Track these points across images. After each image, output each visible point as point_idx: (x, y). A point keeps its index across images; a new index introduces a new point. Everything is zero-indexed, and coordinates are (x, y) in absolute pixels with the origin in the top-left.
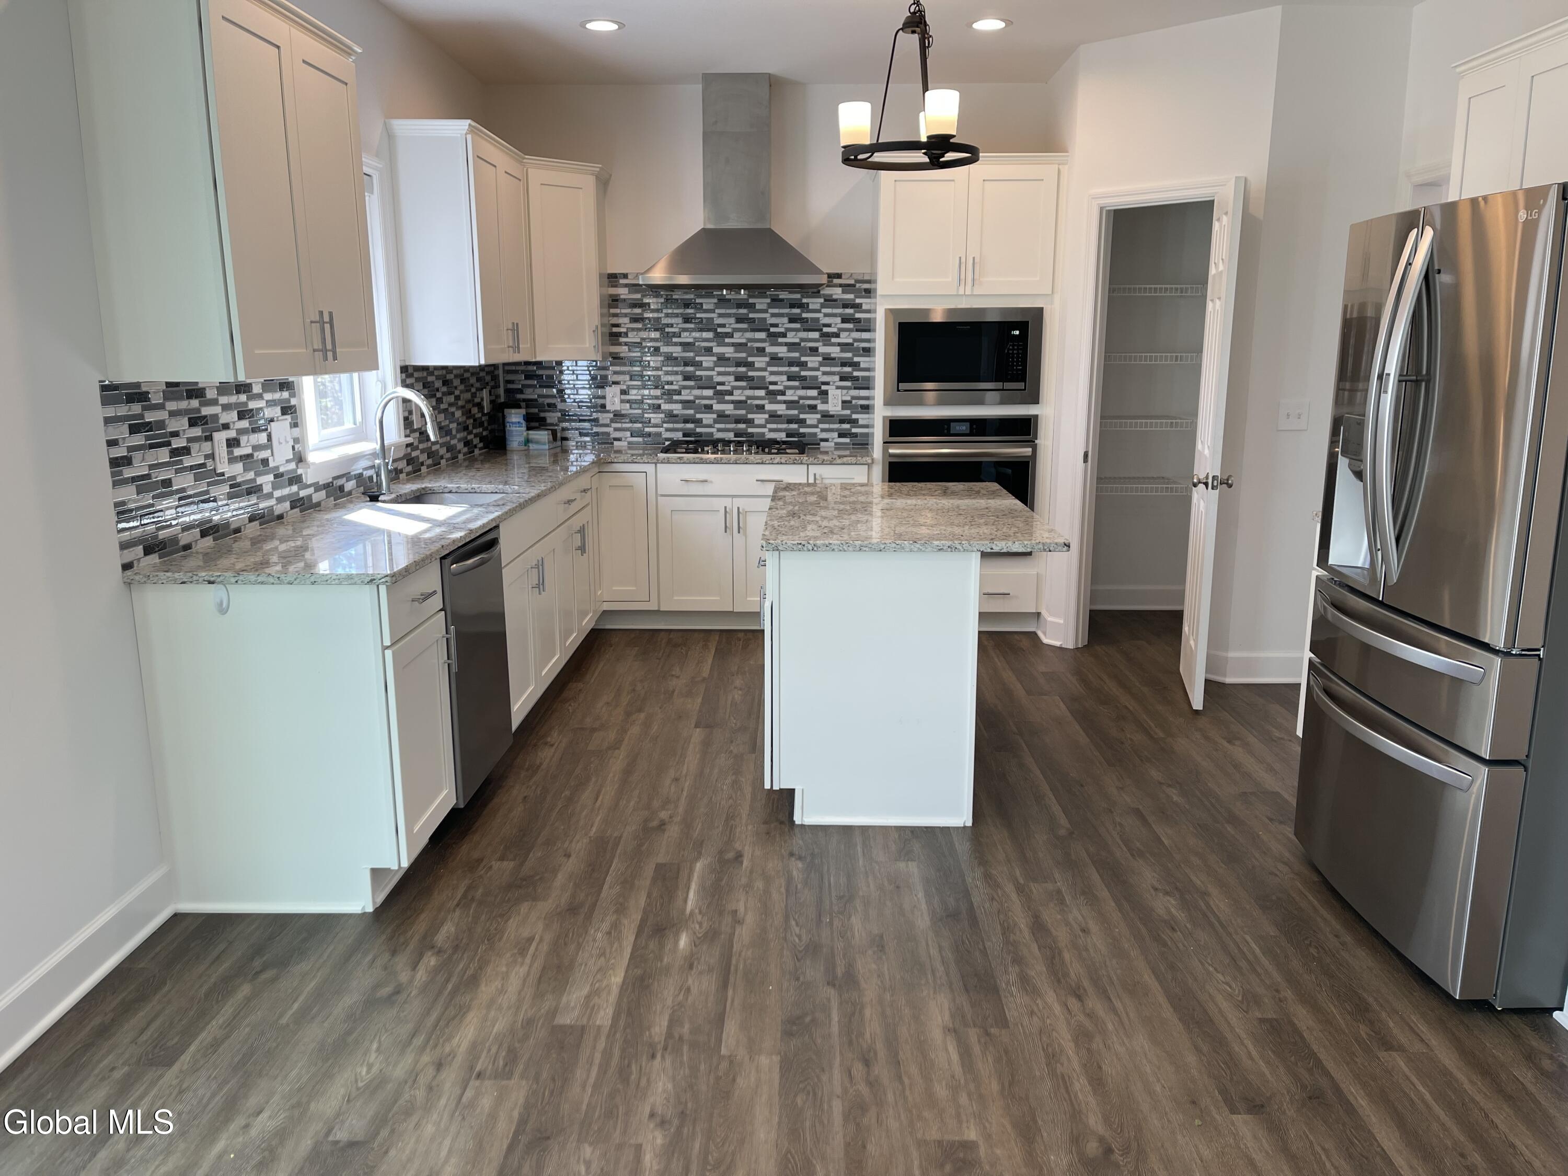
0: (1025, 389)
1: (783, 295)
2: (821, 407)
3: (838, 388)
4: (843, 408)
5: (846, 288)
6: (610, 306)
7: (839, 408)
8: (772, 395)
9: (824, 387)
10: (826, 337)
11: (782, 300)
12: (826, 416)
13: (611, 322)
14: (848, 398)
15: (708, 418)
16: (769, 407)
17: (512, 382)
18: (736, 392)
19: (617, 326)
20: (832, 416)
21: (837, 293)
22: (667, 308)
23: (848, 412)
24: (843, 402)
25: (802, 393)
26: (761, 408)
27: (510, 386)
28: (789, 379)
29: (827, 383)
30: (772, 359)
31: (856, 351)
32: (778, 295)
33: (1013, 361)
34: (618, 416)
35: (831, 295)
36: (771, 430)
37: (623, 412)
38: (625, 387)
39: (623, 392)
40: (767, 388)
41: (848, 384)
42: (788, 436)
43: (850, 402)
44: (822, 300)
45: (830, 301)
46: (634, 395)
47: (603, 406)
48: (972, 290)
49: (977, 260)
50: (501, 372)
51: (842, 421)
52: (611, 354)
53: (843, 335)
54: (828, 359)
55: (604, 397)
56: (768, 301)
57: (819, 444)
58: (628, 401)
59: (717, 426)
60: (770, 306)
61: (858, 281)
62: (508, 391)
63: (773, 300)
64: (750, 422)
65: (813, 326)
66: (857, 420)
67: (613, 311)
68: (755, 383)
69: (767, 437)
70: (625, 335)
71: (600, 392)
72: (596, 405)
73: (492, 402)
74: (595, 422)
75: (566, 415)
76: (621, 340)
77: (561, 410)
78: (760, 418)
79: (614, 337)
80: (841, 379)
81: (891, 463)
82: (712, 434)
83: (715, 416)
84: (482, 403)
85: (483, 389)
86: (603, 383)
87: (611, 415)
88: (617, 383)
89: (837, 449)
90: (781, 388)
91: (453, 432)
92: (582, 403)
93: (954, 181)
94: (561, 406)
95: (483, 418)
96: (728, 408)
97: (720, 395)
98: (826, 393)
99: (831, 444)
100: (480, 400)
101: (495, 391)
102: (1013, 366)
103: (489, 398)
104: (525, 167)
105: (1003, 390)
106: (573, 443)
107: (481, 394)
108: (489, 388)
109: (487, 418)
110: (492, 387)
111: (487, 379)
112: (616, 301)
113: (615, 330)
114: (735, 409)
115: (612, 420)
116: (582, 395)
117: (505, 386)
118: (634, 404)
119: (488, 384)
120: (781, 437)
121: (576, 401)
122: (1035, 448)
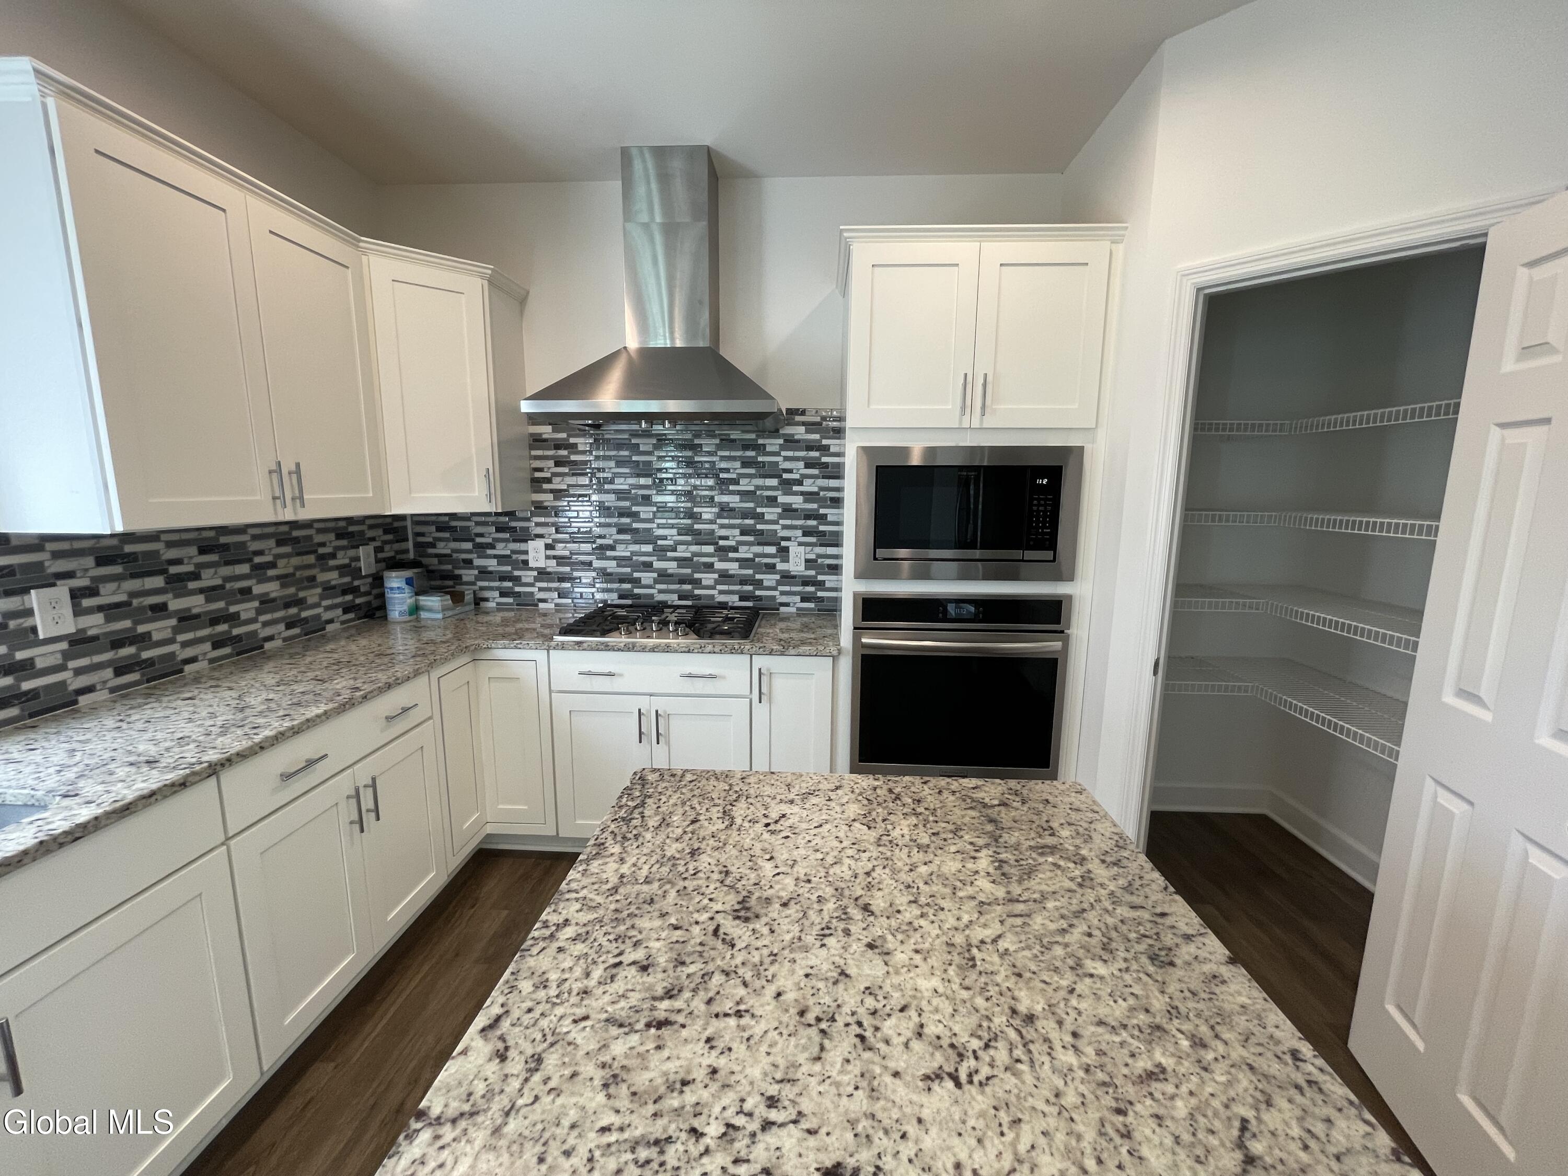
0: (1054, 560)
2: (780, 566)
3: (800, 544)
4: (807, 568)
5: (811, 427)
6: (531, 448)
7: (802, 568)
8: (723, 552)
9: (783, 544)
10: (787, 485)
11: (734, 441)
12: (787, 577)
13: (532, 466)
14: (813, 557)
15: (647, 577)
16: (719, 565)
17: (422, 535)
18: (680, 548)
19: (540, 470)
20: (794, 577)
21: (799, 432)
22: (598, 449)
23: (813, 573)
24: (807, 561)
25: (758, 549)
26: (709, 567)
27: (421, 539)
28: (743, 533)
29: (788, 539)
30: (722, 509)
31: (823, 503)
32: (729, 435)
33: (1038, 521)
34: (543, 574)
35: (793, 435)
36: (721, 592)
37: (549, 570)
38: (550, 541)
39: (548, 547)
40: (717, 543)
41: (813, 540)
42: (741, 599)
43: (815, 561)
44: (781, 441)
45: (791, 442)
46: (561, 550)
47: (526, 562)
48: (981, 421)
49: (989, 379)
50: (409, 523)
51: (805, 583)
52: (533, 502)
53: (807, 482)
54: (788, 511)
55: (526, 552)
56: (717, 441)
57: (778, 609)
58: (555, 557)
59: (658, 586)
60: (719, 447)
61: (824, 419)
62: (417, 545)
63: (722, 441)
64: (697, 583)
65: (772, 471)
66: (824, 581)
67: (534, 453)
68: (703, 537)
69: (717, 600)
70: (549, 480)
71: (522, 546)
72: (517, 561)
73: (384, 560)
74: (517, 580)
75: (484, 573)
76: (545, 486)
77: (478, 567)
78: (708, 578)
79: (537, 484)
80: (805, 534)
81: (864, 657)
82: (652, 596)
83: (655, 575)
84: (353, 564)
85: (357, 547)
86: (524, 536)
87: (535, 573)
88: (541, 536)
89: (798, 615)
90: (733, 543)
91: (310, 601)
92: (502, 559)
93: (957, 265)
94: (478, 562)
95: (356, 583)
96: (671, 566)
97: (661, 552)
98: (786, 550)
99: (792, 610)
100: (347, 561)
101: (397, 546)
102: (1037, 527)
103: (376, 556)
104: (365, 254)
105: (1023, 561)
106: (494, 605)
107: (351, 553)
108: (378, 544)
109: (370, 580)
110: (385, 542)
111: (370, 534)
112: (537, 441)
113: (537, 475)
114: (678, 567)
115: (537, 579)
116: (501, 549)
117: (414, 539)
118: (561, 560)
119: (373, 539)
120: (734, 600)
121: (495, 556)
122: (1066, 641)
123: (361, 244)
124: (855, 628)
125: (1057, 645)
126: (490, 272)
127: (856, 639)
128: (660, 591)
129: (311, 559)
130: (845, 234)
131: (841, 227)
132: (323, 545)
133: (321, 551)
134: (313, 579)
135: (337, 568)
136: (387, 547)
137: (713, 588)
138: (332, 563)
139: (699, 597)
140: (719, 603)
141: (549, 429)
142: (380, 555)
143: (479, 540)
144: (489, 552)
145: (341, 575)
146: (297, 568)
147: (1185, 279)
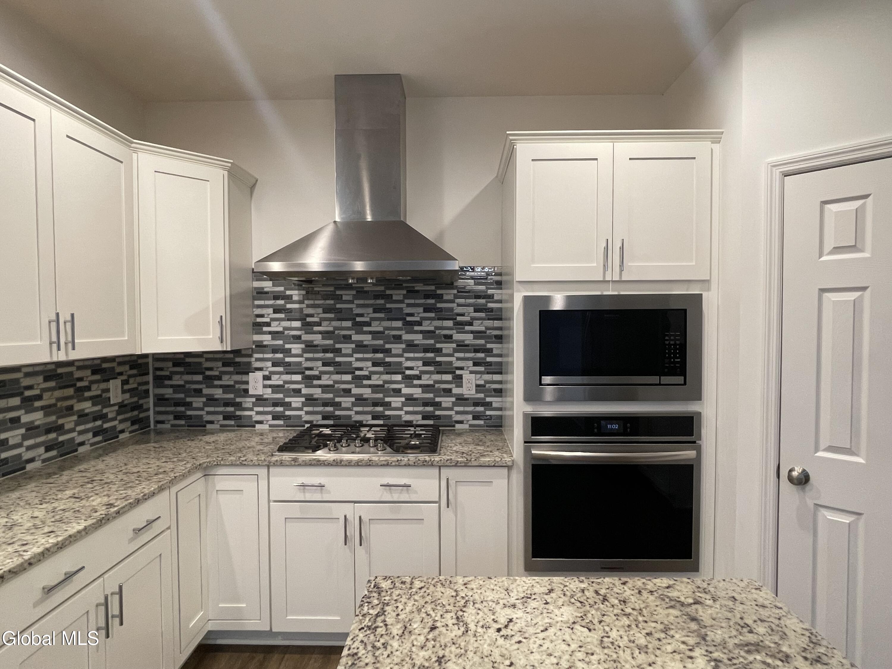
0: (685, 384)
1: (419, 287)
2: (455, 391)
3: (471, 372)
4: (477, 392)
6: (254, 299)
7: (473, 392)
8: (409, 380)
9: (458, 372)
10: (460, 326)
11: (418, 291)
12: (461, 400)
13: (255, 313)
14: (482, 382)
15: (347, 401)
16: (406, 391)
17: (161, 369)
18: (373, 377)
19: (262, 316)
20: (467, 399)
21: (469, 284)
22: (308, 299)
23: (482, 395)
24: (477, 386)
25: (437, 377)
26: (398, 392)
27: (159, 373)
28: (425, 364)
29: (462, 368)
30: (408, 345)
31: (489, 339)
32: (414, 287)
33: (670, 354)
34: (260, 400)
35: (464, 287)
36: (407, 413)
37: (265, 396)
38: (267, 373)
39: (266, 378)
40: (404, 373)
41: (482, 369)
42: (424, 418)
43: (484, 386)
44: (455, 292)
45: (463, 292)
46: (276, 380)
47: (246, 391)
48: (621, 275)
49: (625, 244)
50: (150, 360)
51: (476, 404)
52: (254, 342)
53: (476, 323)
54: (462, 346)
55: (247, 383)
56: (405, 292)
57: (454, 426)
58: (270, 386)
59: (356, 409)
60: (405, 297)
61: (489, 274)
62: (157, 378)
63: (408, 291)
64: (387, 405)
65: (448, 315)
66: (491, 403)
67: (257, 302)
68: (392, 368)
69: (404, 419)
70: (268, 324)
71: (244, 378)
72: (239, 390)
73: (129, 391)
74: (239, 406)
75: (211, 400)
76: (265, 329)
77: (206, 395)
78: (396, 401)
79: (258, 327)
80: (475, 364)
81: (534, 466)
82: (350, 417)
83: (353, 399)
84: (104, 395)
85: (108, 380)
86: (247, 369)
87: (254, 400)
88: (260, 369)
89: (471, 431)
90: (417, 372)
91: (67, 427)
92: (226, 388)
93: (596, 159)
94: (206, 391)
95: (105, 411)
96: (366, 392)
97: (358, 380)
98: (460, 377)
99: (466, 426)
100: (99, 392)
101: (139, 379)
102: (670, 358)
103: (122, 388)
104: (135, 152)
105: (660, 384)
106: (218, 426)
107: (103, 386)
108: (124, 377)
109: (116, 408)
110: (130, 376)
111: (119, 369)
112: (261, 293)
113: (259, 320)
114: (372, 393)
115: (254, 405)
116: (226, 380)
117: (154, 373)
118: (276, 388)
119: (121, 374)
120: (417, 419)
121: (221, 386)
122: (699, 450)
123: (133, 145)
124: (525, 442)
125: (691, 454)
126: (230, 165)
127: (527, 452)
128: (357, 413)
129: (70, 391)
130: (510, 137)
131: (508, 132)
132: (81, 379)
133: (79, 384)
134: (70, 408)
135: (91, 398)
136: (131, 380)
137: (401, 409)
138: (87, 394)
139: (389, 417)
140: (406, 421)
141: (269, 284)
142: (126, 387)
143: (208, 373)
144: (216, 383)
145: (94, 405)
146: (58, 399)
147: (774, 169)
